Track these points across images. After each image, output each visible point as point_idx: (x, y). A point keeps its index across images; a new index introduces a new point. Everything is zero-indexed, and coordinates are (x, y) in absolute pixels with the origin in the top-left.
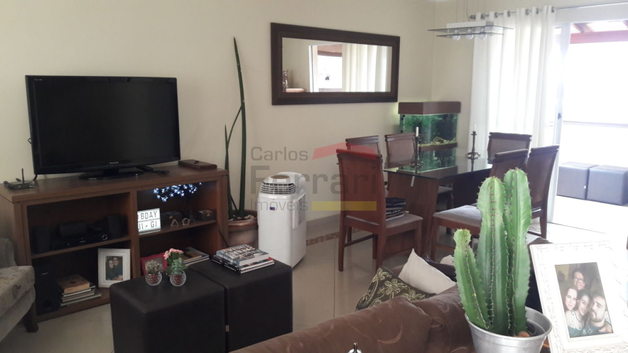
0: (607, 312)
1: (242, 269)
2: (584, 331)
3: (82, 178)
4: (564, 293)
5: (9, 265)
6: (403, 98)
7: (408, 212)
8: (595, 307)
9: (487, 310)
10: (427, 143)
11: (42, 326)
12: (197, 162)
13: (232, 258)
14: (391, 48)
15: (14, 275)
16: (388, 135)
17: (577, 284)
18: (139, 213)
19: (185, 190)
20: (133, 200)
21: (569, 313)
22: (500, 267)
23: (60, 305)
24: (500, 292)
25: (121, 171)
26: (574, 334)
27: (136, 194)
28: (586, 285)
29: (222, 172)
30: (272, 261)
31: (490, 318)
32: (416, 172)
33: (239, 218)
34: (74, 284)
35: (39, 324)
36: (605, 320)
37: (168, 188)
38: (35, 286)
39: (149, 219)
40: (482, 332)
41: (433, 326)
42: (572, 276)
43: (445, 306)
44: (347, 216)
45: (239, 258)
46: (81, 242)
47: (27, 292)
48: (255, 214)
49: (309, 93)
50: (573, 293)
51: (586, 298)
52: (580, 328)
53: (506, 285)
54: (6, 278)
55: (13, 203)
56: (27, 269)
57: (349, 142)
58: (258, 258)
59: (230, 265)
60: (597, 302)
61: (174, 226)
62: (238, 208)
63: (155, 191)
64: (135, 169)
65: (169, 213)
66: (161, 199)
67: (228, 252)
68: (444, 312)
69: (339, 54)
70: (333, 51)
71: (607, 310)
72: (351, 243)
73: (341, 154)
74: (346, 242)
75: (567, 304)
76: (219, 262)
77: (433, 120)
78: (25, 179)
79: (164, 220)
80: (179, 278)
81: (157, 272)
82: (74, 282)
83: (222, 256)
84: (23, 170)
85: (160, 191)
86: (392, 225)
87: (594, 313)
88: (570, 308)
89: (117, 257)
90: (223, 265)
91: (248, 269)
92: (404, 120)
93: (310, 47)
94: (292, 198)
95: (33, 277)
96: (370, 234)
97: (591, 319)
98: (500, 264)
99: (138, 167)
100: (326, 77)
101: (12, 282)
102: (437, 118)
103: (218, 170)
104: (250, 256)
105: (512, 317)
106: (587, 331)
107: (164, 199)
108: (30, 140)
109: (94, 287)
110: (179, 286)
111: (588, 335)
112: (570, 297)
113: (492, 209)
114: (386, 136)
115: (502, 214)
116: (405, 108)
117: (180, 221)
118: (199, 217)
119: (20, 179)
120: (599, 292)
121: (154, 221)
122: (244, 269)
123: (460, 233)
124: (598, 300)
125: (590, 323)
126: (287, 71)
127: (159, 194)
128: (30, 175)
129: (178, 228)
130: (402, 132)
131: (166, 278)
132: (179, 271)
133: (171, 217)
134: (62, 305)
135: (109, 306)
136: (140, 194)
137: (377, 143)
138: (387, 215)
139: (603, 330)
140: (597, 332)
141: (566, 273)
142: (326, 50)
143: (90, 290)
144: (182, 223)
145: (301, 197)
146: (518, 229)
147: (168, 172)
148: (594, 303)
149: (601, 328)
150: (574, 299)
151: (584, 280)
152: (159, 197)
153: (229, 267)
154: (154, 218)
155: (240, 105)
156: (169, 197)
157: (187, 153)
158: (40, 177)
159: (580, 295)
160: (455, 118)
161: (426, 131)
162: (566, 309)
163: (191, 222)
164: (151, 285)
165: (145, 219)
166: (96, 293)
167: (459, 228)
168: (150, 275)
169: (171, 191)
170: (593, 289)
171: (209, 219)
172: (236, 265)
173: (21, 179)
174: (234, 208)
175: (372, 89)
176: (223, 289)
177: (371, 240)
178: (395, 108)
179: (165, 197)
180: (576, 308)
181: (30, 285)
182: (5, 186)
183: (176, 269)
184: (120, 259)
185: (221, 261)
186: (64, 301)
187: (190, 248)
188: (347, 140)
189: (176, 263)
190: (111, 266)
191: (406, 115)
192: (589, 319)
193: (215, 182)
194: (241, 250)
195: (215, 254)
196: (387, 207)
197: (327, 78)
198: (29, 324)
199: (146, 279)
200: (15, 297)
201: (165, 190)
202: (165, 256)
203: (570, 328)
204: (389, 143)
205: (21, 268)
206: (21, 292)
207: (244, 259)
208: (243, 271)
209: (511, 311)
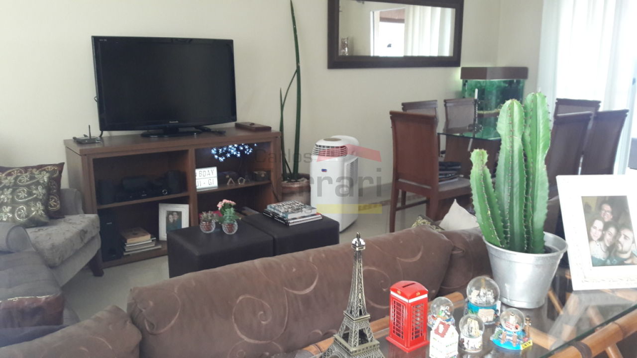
0: (634, 244)
1: (291, 222)
2: (608, 262)
3: (143, 135)
4: (589, 224)
5: (78, 213)
6: (465, 63)
7: (462, 176)
8: (622, 239)
9: (503, 229)
10: (491, 110)
11: (107, 272)
12: (253, 124)
13: (282, 211)
14: (454, 10)
15: (82, 221)
16: (448, 100)
17: (604, 216)
18: (197, 171)
19: (241, 151)
20: (191, 157)
21: (593, 243)
22: (518, 190)
23: (122, 254)
24: (518, 215)
25: (181, 130)
26: (597, 263)
27: (193, 152)
28: (613, 217)
29: (277, 133)
30: (320, 216)
31: (506, 238)
32: (474, 135)
33: (292, 180)
34: (136, 235)
35: (104, 270)
36: (632, 252)
37: (225, 149)
38: (100, 233)
39: (206, 176)
40: (496, 249)
41: (455, 252)
42: (600, 208)
43: (470, 235)
44: (400, 180)
45: (288, 211)
46: (143, 195)
47: (93, 238)
48: (308, 177)
49: (369, 57)
50: (599, 224)
51: (612, 230)
52: (604, 258)
53: (523, 207)
54: (75, 223)
55: (80, 155)
56: (93, 216)
57: (405, 106)
58: (306, 212)
59: (279, 218)
60: (624, 234)
61: (230, 185)
62: (292, 171)
63: (214, 151)
64: (193, 129)
65: (225, 173)
66: (218, 159)
67: (278, 206)
68: (468, 240)
69: (401, 21)
70: (397, 18)
71: (634, 242)
72: (404, 207)
73: (394, 116)
74: (399, 205)
75: (592, 234)
76: (269, 215)
77: (499, 87)
78: (92, 135)
79: (221, 179)
80: (231, 226)
81: (211, 220)
82: (136, 234)
83: (272, 210)
84: (89, 126)
85: (218, 151)
86: (446, 189)
87: (619, 245)
88: (595, 239)
89: (177, 212)
90: (273, 218)
91: (296, 222)
92: (466, 86)
93: (371, 13)
94: (344, 161)
95: (99, 225)
96: (424, 199)
97: (616, 251)
98: (518, 186)
99: (196, 127)
100: (388, 44)
101: (80, 227)
102: (503, 84)
103: (272, 132)
104: (298, 210)
105: (528, 239)
106: (611, 262)
107: (221, 159)
108: (96, 99)
109: (155, 238)
110: (231, 234)
111: (612, 265)
112: (595, 228)
113: (512, 131)
114: (445, 101)
115: (521, 136)
116: (467, 74)
117: (236, 180)
118: (254, 178)
119: (86, 134)
120: (627, 225)
121: (212, 179)
122: (292, 221)
123: (477, 153)
124: (626, 232)
125: (616, 256)
126: (347, 39)
127: (216, 154)
128: (96, 132)
129: (234, 186)
130: (464, 97)
131: (219, 226)
132: (231, 220)
133: (228, 177)
134: (125, 254)
135: (166, 258)
136: (197, 152)
137: (435, 108)
138: (440, 178)
139: (629, 262)
140: (622, 263)
141: (593, 205)
142: (389, 16)
143: (151, 241)
144: (238, 183)
145: (353, 160)
146: (538, 152)
147: (225, 132)
148: (620, 235)
149: (626, 260)
150: (600, 230)
151: (612, 213)
152: (216, 157)
153: (279, 220)
154: (211, 175)
155: (295, 68)
156: (226, 157)
157: (244, 115)
158: (106, 134)
159: (606, 226)
160: (521, 85)
161: (489, 98)
162: (590, 239)
163: (246, 182)
164: (205, 232)
165: (202, 177)
166: (156, 245)
167: (476, 149)
168: (204, 223)
169: (227, 152)
170: (620, 222)
171: (263, 179)
172: (285, 218)
173: (88, 135)
174: (288, 171)
175: (435, 54)
176: (272, 239)
177: (424, 206)
178: (457, 73)
179: (222, 158)
180: (601, 239)
181: (96, 232)
182: (74, 141)
183: (228, 218)
184: (179, 214)
185: (271, 214)
186: (127, 250)
187: (246, 208)
188: (403, 104)
189: (228, 212)
190: (171, 220)
191: (469, 81)
192: (614, 249)
193: (268, 143)
194: (290, 205)
195: (266, 208)
196: (440, 170)
197: (389, 46)
198: (95, 268)
199: (201, 226)
200: (82, 240)
201: (222, 150)
202: (218, 206)
203: (593, 258)
204: (448, 108)
205: (87, 215)
206: (88, 237)
207: (292, 212)
208: (291, 223)
209: (528, 232)
